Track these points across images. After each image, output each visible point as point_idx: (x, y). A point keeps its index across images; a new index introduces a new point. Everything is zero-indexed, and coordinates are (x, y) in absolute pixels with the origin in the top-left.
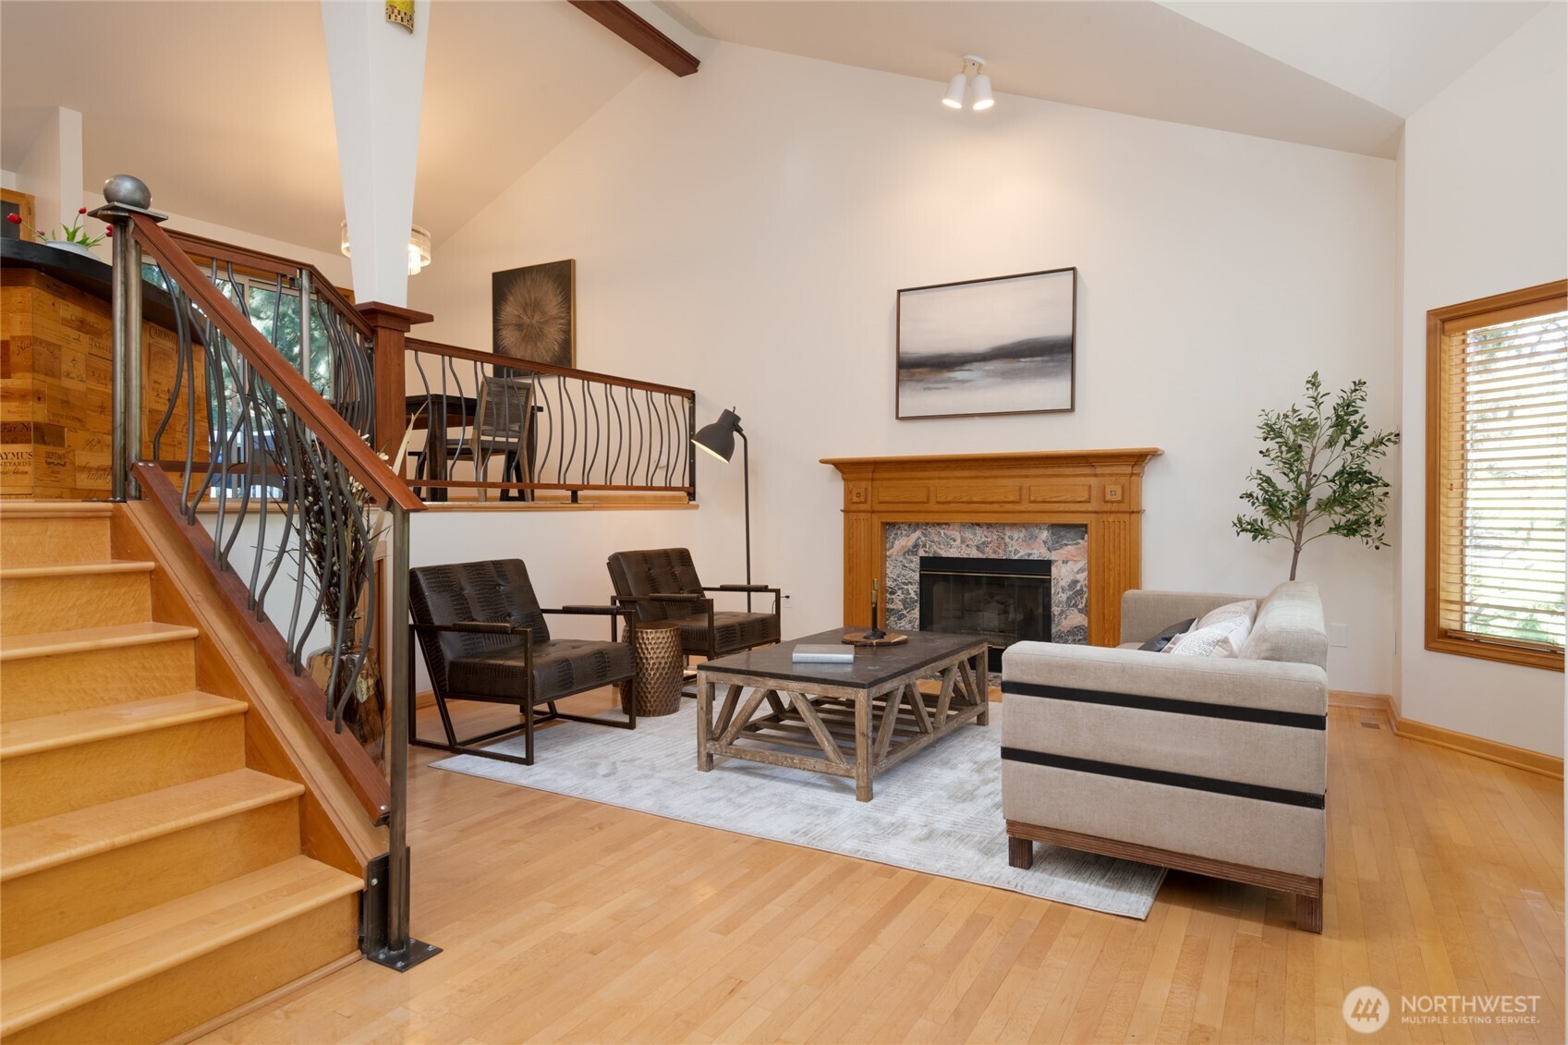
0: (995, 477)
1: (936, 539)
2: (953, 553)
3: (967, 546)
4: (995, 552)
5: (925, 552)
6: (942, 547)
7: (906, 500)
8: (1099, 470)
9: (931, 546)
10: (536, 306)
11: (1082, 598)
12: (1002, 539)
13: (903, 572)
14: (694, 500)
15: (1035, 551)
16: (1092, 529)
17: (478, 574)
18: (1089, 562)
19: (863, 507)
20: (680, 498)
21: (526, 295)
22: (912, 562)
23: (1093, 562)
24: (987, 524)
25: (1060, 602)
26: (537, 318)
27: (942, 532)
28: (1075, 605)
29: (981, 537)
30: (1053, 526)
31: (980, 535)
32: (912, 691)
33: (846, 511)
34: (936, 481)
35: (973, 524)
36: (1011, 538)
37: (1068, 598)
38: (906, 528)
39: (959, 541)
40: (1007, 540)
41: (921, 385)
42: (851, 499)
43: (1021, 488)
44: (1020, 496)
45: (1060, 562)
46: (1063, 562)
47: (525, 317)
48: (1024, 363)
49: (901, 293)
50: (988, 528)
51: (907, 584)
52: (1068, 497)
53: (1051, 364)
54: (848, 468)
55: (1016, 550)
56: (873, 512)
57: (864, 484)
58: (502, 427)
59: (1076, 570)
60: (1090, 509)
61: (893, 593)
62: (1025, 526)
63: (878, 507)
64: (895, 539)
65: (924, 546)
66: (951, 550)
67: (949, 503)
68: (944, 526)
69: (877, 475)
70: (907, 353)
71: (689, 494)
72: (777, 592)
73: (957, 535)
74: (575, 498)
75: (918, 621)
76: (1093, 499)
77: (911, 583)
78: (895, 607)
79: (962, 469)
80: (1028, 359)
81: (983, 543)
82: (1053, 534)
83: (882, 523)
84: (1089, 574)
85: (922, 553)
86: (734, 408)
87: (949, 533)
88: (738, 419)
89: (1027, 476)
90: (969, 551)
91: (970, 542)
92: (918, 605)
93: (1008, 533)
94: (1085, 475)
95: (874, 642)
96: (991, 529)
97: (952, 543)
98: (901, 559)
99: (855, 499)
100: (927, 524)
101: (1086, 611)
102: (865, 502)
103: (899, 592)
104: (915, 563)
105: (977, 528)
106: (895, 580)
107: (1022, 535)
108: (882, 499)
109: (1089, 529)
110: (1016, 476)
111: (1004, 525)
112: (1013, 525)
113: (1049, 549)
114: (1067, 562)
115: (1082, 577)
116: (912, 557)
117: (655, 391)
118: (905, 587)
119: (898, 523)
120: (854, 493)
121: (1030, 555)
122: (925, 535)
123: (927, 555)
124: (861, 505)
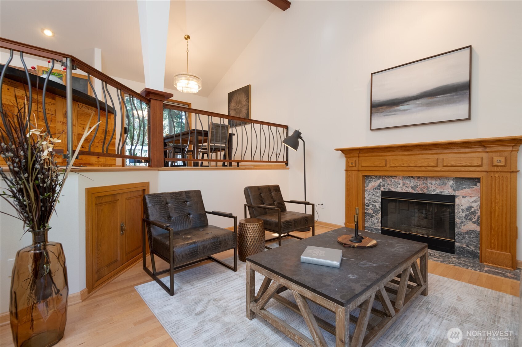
0: (422, 154)
1: (390, 183)
2: (399, 190)
3: (406, 187)
4: (422, 190)
5: (384, 189)
6: (393, 187)
7: (375, 165)
8: (488, 149)
9: (387, 186)
10: (239, 102)
11: (475, 216)
12: (426, 184)
13: (373, 197)
14: (288, 166)
15: (445, 191)
16: (484, 180)
17: (176, 197)
18: (481, 198)
19: (354, 169)
20: (283, 165)
21: (237, 99)
22: (377, 193)
23: (484, 198)
24: (417, 177)
25: (460, 217)
26: (239, 106)
27: (393, 180)
28: (470, 219)
29: (414, 183)
30: (456, 179)
31: (413, 182)
32: (381, 294)
33: (346, 170)
34: (390, 157)
35: (409, 177)
36: (431, 184)
37: (466, 215)
38: (375, 178)
39: (401, 184)
40: (429, 184)
41: (383, 114)
42: (349, 165)
43: (437, 159)
44: (437, 163)
45: (461, 197)
46: (463, 197)
47: (236, 106)
48: (438, 98)
49: (373, 75)
50: (418, 179)
51: (375, 203)
52: (468, 164)
53: (455, 97)
54: (347, 152)
55: (434, 189)
56: (359, 171)
57: (355, 159)
58: (218, 141)
59: (471, 201)
60: (483, 170)
61: (368, 206)
62: (439, 178)
63: (360, 169)
64: (369, 182)
65: (384, 186)
66: (398, 188)
67: (397, 167)
68: (394, 177)
69: (360, 155)
70: (376, 101)
71: (286, 164)
72: (313, 205)
73: (401, 182)
74: (238, 166)
75: (380, 219)
76: (484, 165)
77: (377, 202)
78: (369, 212)
79: (404, 151)
80: (442, 96)
81: (415, 186)
82: (456, 182)
83: (363, 175)
84: (481, 203)
85: (382, 189)
86: (299, 129)
87: (396, 180)
88: (300, 133)
89: (441, 154)
90: (407, 189)
91: (408, 185)
92: (380, 212)
93: (429, 181)
94: (479, 152)
95: (356, 245)
96: (420, 179)
97: (398, 185)
98: (372, 191)
99: (351, 165)
100: (385, 176)
101: (479, 222)
102: (355, 166)
103: (371, 206)
104: (379, 193)
105: (412, 178)
106: (369, 201)
107: (437, 182)
108: (363, 165)
109: (481, 181)
110: (435, 154)
111: (427, 178)
112: (432, 178)
113: (454, 190)
114: (465, 197)
115: (476, 205)
116: (378, 191)
117: (272, 126)
118: (374, 204)
119: (371, 176)
120: (350, 162)
121: (442, 192)
122: (384, 181)
123: (385, 190)
124: (353, 168)
